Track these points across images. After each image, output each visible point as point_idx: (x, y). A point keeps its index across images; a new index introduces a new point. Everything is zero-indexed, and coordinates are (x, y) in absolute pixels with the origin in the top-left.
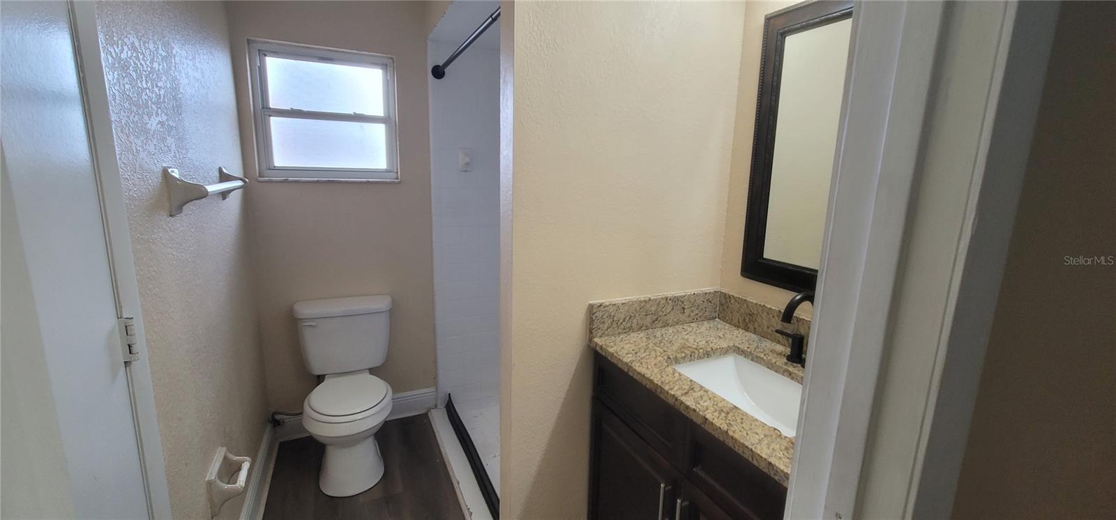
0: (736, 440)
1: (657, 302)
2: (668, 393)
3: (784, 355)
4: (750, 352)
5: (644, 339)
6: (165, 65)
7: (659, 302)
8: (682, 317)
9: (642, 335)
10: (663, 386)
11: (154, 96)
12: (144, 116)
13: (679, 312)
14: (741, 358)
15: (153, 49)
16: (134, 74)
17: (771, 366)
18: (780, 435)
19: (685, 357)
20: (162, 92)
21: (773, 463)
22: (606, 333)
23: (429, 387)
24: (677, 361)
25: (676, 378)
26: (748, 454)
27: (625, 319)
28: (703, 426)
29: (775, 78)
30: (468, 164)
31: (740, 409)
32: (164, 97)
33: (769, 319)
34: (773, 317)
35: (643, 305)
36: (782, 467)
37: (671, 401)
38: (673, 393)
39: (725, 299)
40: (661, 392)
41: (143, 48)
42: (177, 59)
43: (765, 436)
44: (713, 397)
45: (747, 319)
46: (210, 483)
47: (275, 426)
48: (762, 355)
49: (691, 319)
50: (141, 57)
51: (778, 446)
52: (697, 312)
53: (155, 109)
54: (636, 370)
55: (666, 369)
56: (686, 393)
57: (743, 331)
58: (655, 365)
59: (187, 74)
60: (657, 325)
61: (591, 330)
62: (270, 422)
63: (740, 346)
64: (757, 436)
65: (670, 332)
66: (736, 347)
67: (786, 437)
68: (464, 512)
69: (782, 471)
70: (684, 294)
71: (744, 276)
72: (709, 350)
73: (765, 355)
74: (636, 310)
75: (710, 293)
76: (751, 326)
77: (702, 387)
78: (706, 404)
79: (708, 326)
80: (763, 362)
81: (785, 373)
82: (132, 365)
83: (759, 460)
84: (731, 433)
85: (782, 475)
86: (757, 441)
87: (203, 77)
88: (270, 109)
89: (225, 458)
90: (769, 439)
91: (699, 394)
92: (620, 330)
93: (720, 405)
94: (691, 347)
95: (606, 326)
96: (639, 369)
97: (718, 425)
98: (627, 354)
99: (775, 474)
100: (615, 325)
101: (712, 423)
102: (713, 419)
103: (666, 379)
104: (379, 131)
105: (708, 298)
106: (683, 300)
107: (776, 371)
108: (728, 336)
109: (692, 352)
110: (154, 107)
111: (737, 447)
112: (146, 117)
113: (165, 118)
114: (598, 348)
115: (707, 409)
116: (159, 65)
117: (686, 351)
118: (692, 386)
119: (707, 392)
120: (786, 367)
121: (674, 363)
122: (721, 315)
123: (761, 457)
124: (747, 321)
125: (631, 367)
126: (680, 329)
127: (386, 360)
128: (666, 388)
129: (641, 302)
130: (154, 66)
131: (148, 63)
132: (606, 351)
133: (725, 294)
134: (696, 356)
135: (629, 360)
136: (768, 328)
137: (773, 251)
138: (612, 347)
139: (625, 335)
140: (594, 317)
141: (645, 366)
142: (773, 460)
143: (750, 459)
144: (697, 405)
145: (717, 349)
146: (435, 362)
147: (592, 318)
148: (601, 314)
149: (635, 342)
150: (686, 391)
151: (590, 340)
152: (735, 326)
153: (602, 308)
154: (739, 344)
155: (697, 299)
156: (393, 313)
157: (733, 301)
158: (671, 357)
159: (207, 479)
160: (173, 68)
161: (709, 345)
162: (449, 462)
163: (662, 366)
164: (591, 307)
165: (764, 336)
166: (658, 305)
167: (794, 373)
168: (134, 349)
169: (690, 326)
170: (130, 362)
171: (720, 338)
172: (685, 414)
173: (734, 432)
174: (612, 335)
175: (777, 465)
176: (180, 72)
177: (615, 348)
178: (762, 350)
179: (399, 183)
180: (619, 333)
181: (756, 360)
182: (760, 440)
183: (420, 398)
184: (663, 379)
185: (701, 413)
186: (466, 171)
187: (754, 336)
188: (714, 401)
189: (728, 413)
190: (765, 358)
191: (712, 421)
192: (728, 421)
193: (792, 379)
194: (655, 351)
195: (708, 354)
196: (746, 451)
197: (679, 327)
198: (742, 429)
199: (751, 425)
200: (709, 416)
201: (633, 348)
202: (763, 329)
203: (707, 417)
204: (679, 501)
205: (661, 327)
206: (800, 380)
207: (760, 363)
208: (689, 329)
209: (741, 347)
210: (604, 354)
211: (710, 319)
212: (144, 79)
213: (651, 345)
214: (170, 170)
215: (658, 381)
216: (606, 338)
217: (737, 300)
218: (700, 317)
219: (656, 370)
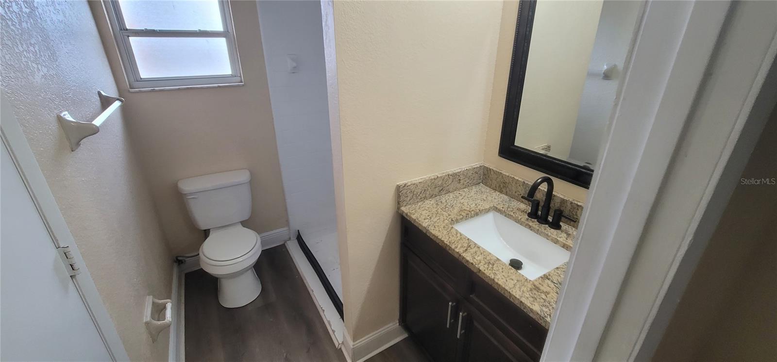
0: (499, 285)
1: (443, 178)
2: (454, 250)
3: (526, 212)
4: (504, 211)
5: (435, 206)
6: (32, 20)
7: (444, 178)
8: (459, 186)
9: (433, 201)
10: (450, 246)
11: (31, 55)
12: (29, 77)
13: (457, 183)
14: (498, 214)
15: (17, 10)
16: (9, 43)
17: (517, 221)
18: (527, 280)
19: (462, 218)
20: (37, 48)
21: (523, 301)
22: (409, 203)
23: (284, 227)
24: (457, 221)
25: (459, 238)
26: (507, 294)
27: (421, 192)
28: (477, 273)
29: (530, 13)
30: (295, 67)
31: (500, 260)
32: (40, 52)
33: (517, 187)
34: (520, 186)
35: (433, 181)
36: (529, 305)
37: (456, 256)
38: (458, 251)
39: (487, 170)
40: (449, 249)
41: (9, 15)
42: (40, 11)
43: (518, 281)
44: (484, 253)
45: (502, 185)
46: (147, 323)
47: (179, 264)
48: (512, 214)
49: (464, 186)
50: (10, 23)
51: (526, 289)
52: (468, 181)
53: (36, 66)
54: (431, 233)
55: (452, 231)
56: (466, 250)
57: (499, 193)
58: (444, 227)
59: (52, 20)
60: (442, 193)
61: (398, 203)
62: (176, 262)
63: (497, 207)
64: (512, 282)
65: (451, 197)
66: (495, 207)
67: (530, 280)
68: (319, 310)
69: (529, 307)
70: (460, 170)
71: (500, 156)
72: (478, 211)
73: (514, 213)
74: (428, 186)
75: (477, 168)
76: (504, 191)
77: (475, 244)
78: (479, 258)
79: (475, 190)
80: (512, 218)
81: (527, 226)
82: (76, 277)
83: (514, 299)
84: (496, 280)
85: (529, 309)
86: (513, 286)
87: (65, 17)
88: (127, 30)
89: (153, 303)
90: (520, 283)
91: (474, 250)
92: (418, 200)
93: (488, 258)
94: (466, 210)
95: (409, 198)
96: (433, 232)
97: (488, 274)
98: (425, 219)
99: (524, 308)
100: (414, 197)
101: (484, 273)
102: (485, 270)
103: (453, 239)
104: (222, 43)
105: (476, 171)
106: (459, 174)
107: (521, 224)
108: (490, 198)
109: (467, 214)
110: (34, 65)
111: (500, 289)
112: (30, 78)
113: (45, 70)
114: (404, 215)
115: (480, 262)
116: (27, 22)
117: (463, 214)
118: (470, 244)
119: (479, 248)
120: (527, 222)
121: (455, 223)
122: (484, 181)
123: (516, 298)
124: (502, 186)
125: (428, 230)
126: (458, 195)
127: (251, 215)
128: (453, 247)
129: (432, 180)
130: (23, 27)
131: (18, 26)
132: (410, 217)
133: (487, 168)
134: (470, 216)
135: (427, 224)
136: (516, 192)
137: (521, 141)
138: (414, 214)
139: (422, 202)
140: (400, 193)
141: (437, 229)
142: (523, 300)
143: (509, 297)
144: (474, 260)
145: (483, 210)
146: (286, 210)
147: (399, 195)
148: (405, 191)
149: (428, 208)
150: (465, 248)
151: (399, 208)
152: (493, 189)
153: (406, 188)
154: (497, 205)
155: (468, 173)
156: (253, 183)
157: (492, 173)
158: (453, 219)
159: (144, 321)
160: (39, 20)
161: (477, 207)
162: (305, 278)
163: (448, 228)
164: (398, 187)
165: (512, 197)
166: (443, 180)
167: (533, 227)
168: (76, 267)
169: (464, 191)
170: (75, 276)
171: (484, 200)
172: (466, 264)
173: (498, 279)
174: (413, 204)
175: (526, 303)
176: (46, 21)
177: (416, 215)
178: (512, 210)
179: (243, 85)
180: (417, 202)
181: (508, 216)
182: (514, 285)
183: (278, 235)
184: (450, 239)
185: (476, 266)
186: (293, 73)
187: (506, 197)
188: (484, 255)
189: (493, 265)
190: (514, 216)
191: (483, 271)
192: (494, 271)
193: (531, 230)
194: (443, 215)
195: (477, 214)
196: (506, 292)
197: (457, 193)
198: (503, 277)
199: (508, 273)
200: (482, 268)
201: (428, 214)
202: (512, 193)
203: (481, 269)
204: (461, 314)
205: (445, 194)
206: (536, 232)
207: (511, 219)
208: (464, 194)
209: (499, 207)
210: (409, 219)
211: (477, 184)
212: (19, 43)
213: (440, 210)
214: (62, 115)
215: (447, 241)
216: (409, 206)
217: (496, 173)
218: (470, 184)
219: (445, 232)
